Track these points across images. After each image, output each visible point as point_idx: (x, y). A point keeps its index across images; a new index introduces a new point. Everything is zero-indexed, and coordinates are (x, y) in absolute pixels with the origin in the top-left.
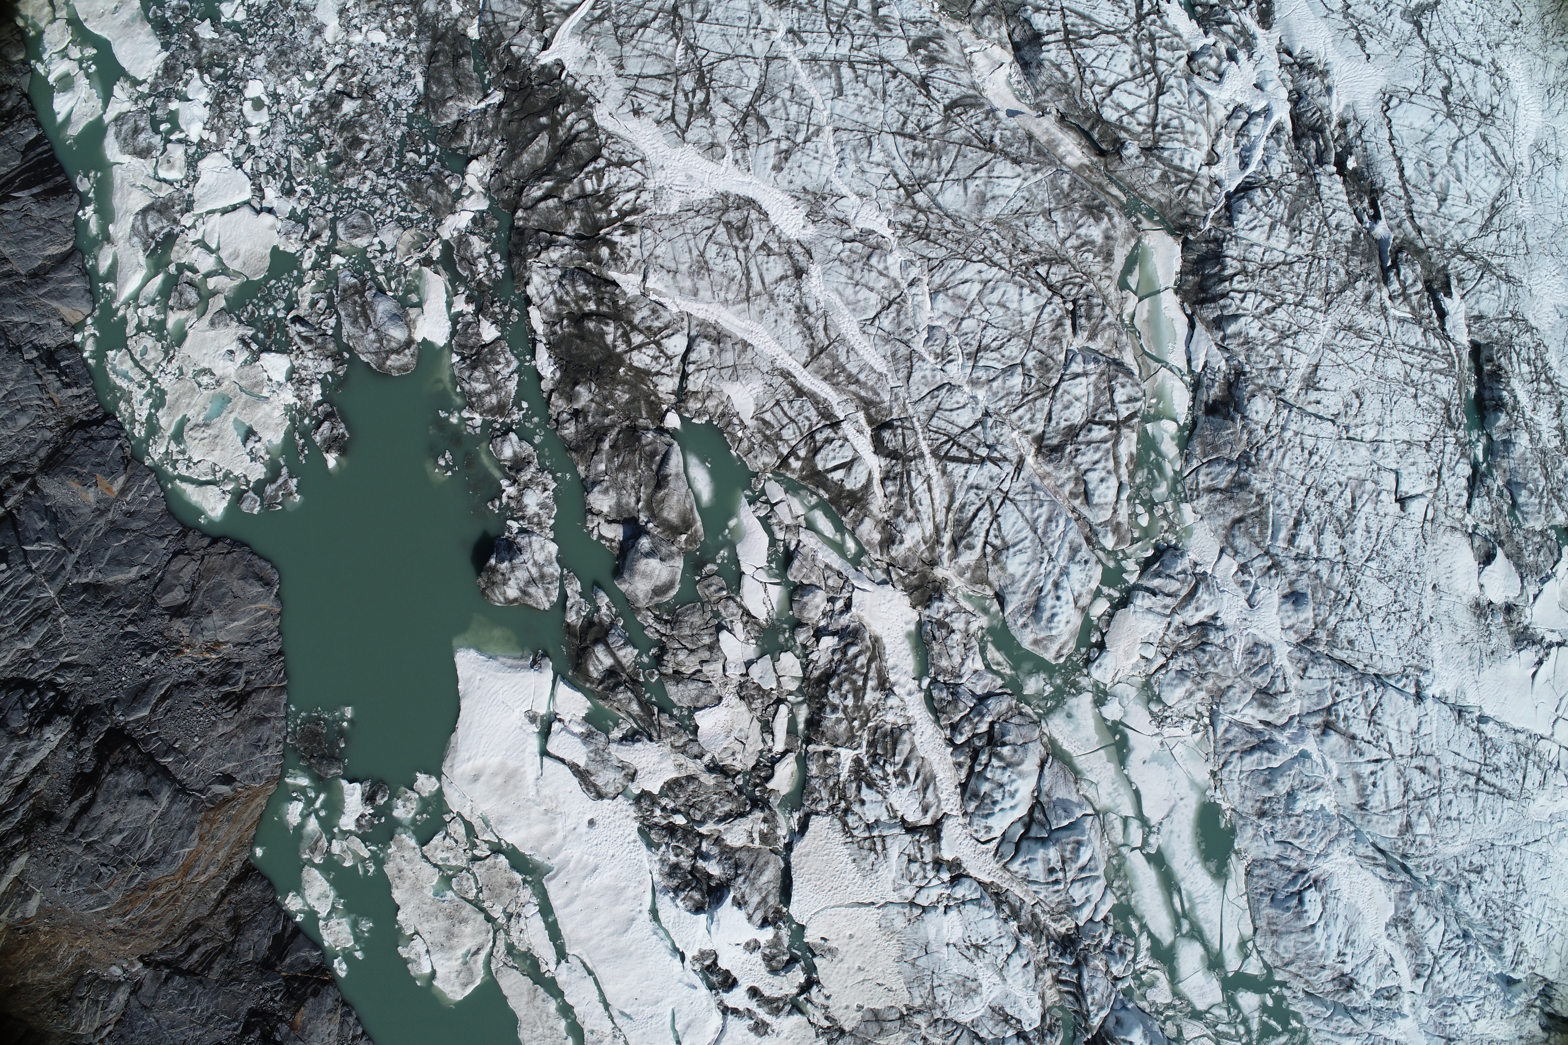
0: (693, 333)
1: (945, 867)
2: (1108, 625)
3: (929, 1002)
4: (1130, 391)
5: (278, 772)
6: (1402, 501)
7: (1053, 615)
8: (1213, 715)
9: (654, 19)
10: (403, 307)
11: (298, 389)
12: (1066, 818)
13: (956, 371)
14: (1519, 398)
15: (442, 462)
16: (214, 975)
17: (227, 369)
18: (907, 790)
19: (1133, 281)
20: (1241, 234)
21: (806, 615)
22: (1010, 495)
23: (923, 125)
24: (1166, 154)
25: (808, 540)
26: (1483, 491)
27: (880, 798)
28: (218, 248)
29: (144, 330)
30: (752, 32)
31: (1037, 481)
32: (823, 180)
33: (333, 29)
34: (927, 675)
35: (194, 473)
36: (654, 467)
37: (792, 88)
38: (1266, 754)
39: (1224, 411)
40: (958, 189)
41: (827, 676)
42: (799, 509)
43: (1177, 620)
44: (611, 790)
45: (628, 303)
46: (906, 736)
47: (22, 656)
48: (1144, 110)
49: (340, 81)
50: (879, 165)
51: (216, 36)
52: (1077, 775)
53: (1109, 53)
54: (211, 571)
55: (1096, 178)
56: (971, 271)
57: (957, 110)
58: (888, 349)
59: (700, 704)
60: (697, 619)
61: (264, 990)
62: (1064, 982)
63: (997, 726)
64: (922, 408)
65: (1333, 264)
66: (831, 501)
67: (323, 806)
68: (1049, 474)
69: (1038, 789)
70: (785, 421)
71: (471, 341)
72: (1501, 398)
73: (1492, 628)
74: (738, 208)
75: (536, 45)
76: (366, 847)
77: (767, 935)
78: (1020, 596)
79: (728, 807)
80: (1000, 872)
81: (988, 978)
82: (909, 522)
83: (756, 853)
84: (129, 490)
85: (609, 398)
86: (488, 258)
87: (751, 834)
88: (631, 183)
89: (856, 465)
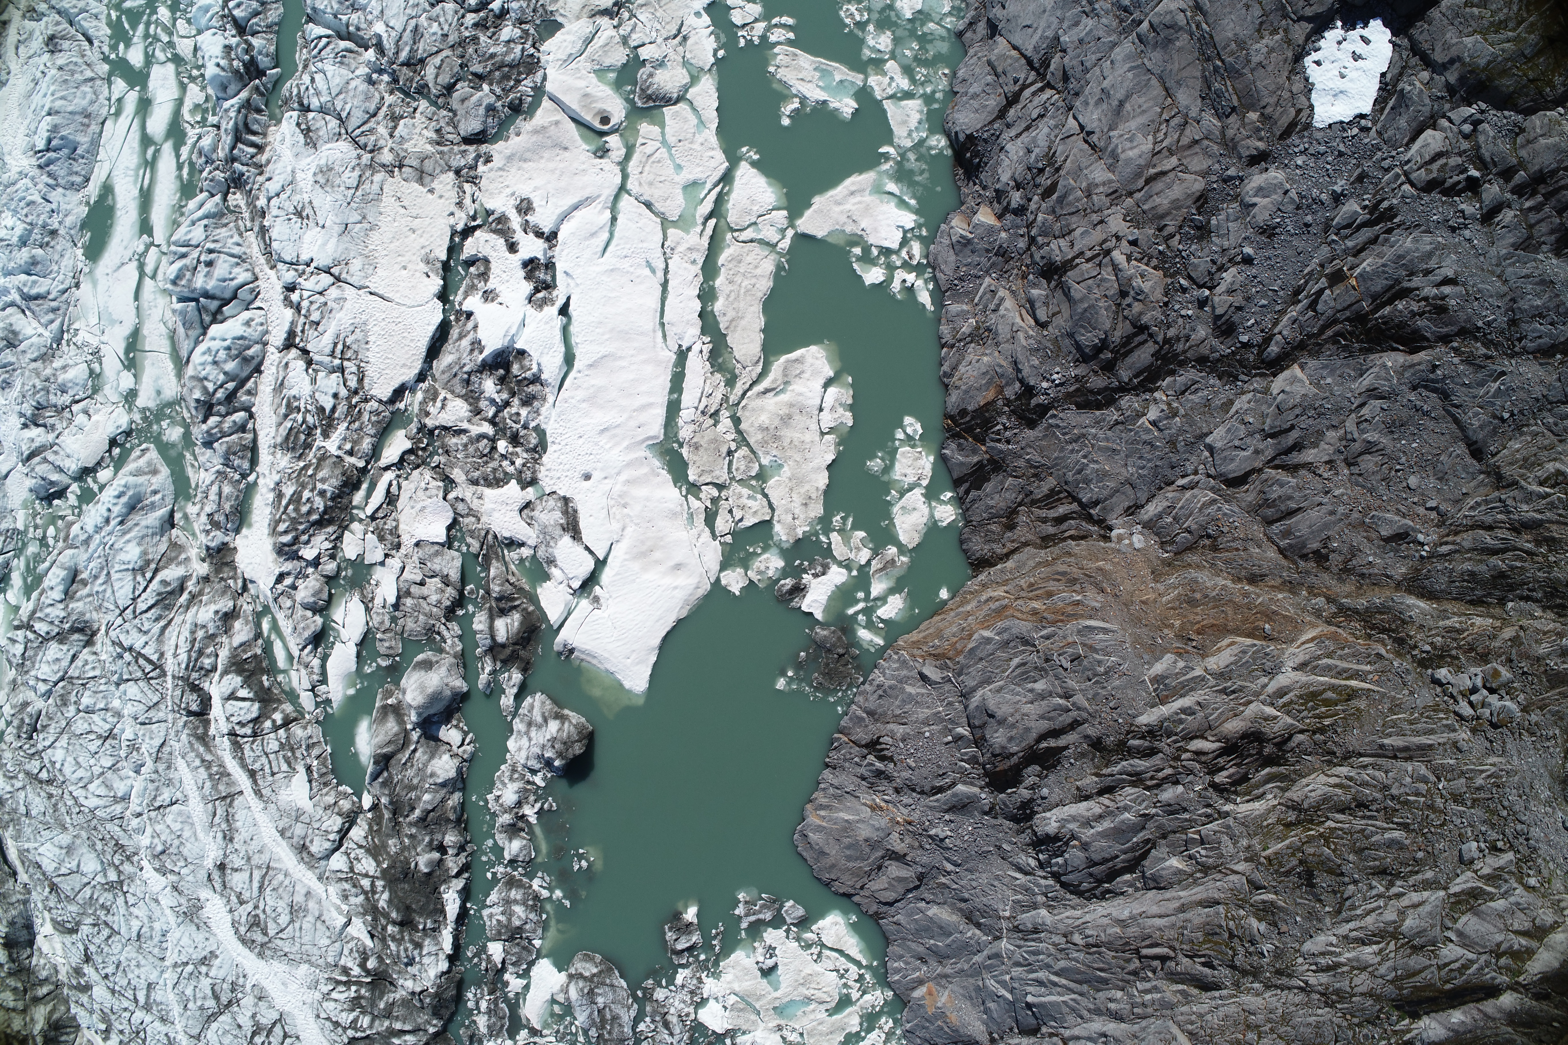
0: (322, 864)
1: (294, 304)
2: (102, 458)
3: (368, 173)
4: (12, 649)
5: (885, 655)
8: (59, 340)
11: (699, 988)
13: (128, 731)
15: (584, 864)
16: (1051, 482)
17: (765, 1036)
18: (293, 392)
22: (118, 612)
23: (97, 928)
25: (295, 648)
27: (318, 395)
32: (182, 928)
34: (247, 485)
35: (842, 964)
36: (385, 774)
37: (186, 1008)
38: (28, 288)
40: (84, 869)
41: (320, 524)
42: (294, 677)
43: (51, 437)
44: (552, 503)
45: (364, 914)
46: (279, 440)
47: (1053, 908)
50: (137, 917)
52: (172, 336)
54: (856, 873)
56: (93, 802)
57: (69, 926)
58: (171, 775)
59: (437, 548)
60: (410, 624)
61: (1008, 442)
62: (253, 145)
63: (201, 418)
64: (161, 715)
66: (263, 671)
67: (857, 601)
69: (197, 342)
70: (272, 757)
71: (516, 950)
74: (253, 942)
76: (830, 544)
77: (472, 303)
78: (143, 523)
79: (453, 441)
80: (260, 275)
81: (305, 180)
82: (204, 626)
83: (446, 386)
84: (914, 981)
85: (404, 849)
86: (478, 1008)
87: (443, 407)
88: (332, 1005)
89: (226, 695)
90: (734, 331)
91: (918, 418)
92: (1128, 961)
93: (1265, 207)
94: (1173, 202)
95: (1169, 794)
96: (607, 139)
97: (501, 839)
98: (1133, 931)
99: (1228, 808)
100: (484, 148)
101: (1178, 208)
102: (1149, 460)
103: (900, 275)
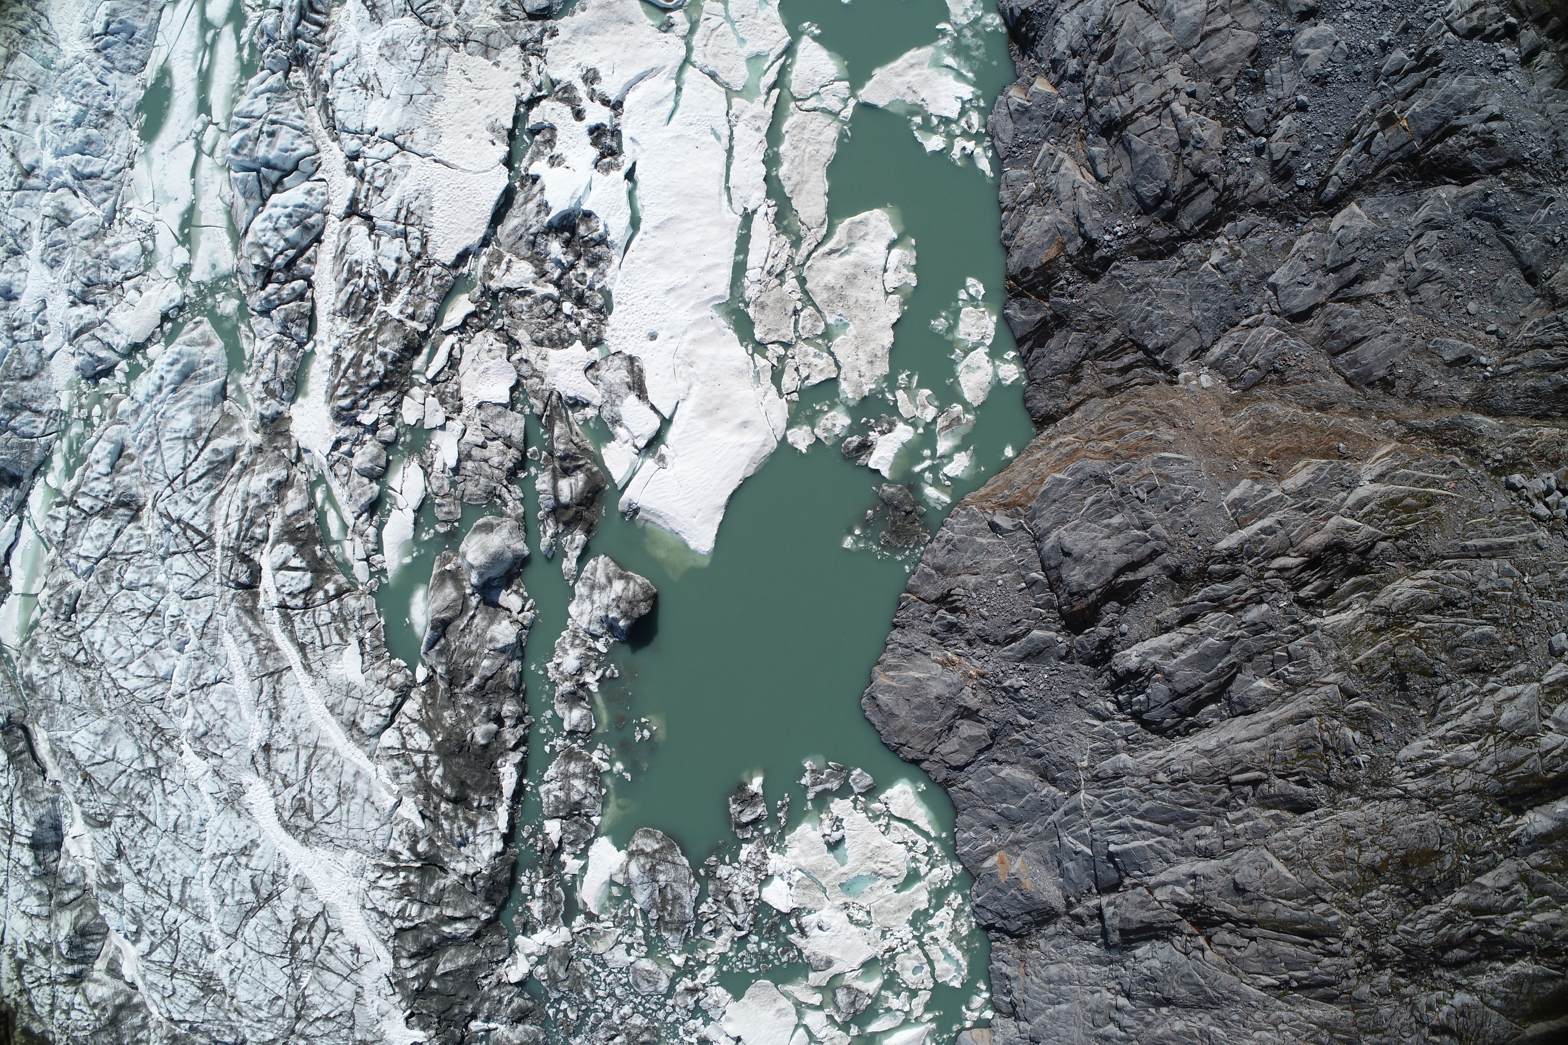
0: (373, 742)
1: (357, 173)
2: (153, 333)
3: (433, 47)
4: (52, 526)
5: (952, 512)
8: (111, 220)
9: (317, 1019)
10: (627, 889)
11: (764, 864)
13: (173, 606)
15: (646, 733)
16: (1116, 333)
17: (831, 915)
18: (355, 257)
19: (37, 613)
22: (167, 482)
23: (131, 821)
25: (350, 517)
27: (380, 259)
28: (797, 1026)
30: (240, 967)
32: (222, 816)
34: (304, 353)
35: (911, 835)
36: (443, 641)
37: (223, 903)
38: (82, 168)
40: (120, 755)
41: (380, 388)
42: (348, 547)
43: (100, 314)
44: (618, 362)
45: (416, 793)
46: (339, 306)
47: (1133, 751)
50: (174, 806)
52: (230, 211)
54: (926, 736)
56: (132, 684)
57: (102, 819)
58: (217, 651)
59: (500, 409)
60: (470, 488)
61: (1072, 296)
62: (317, 23)
63: (259, 284)
64: (208, 588)
66: (315, 542)
67: (924, 459)
69: (256, 213)
70: (323, 629)
71: (574, 828)
74: (298, 827)
76: (896, 401)
77: (539, 167)
78: (196, 392)
79: (517, 303)
80: (322, 147)
81: (370, 54)
82: (256, 496)
83: (512, 249)
84: (984, 851)
85: (460, 720)
86: (532, 893)
87: (508, 269)
88: (379, 893)
89: (278, 565)
90: (799, 194)
91: (981, 279)
92: (1217, 792)
93: (1316, 58)
94: (1227, 56)
95: (1254, 613)
96: (671, 14)
97: (560, 709)
98: (1222, 759)
99: (1313, 622)
100: (549, 23)
101: (1233, 62)
102: (1214, 302)
103: (959, 143)
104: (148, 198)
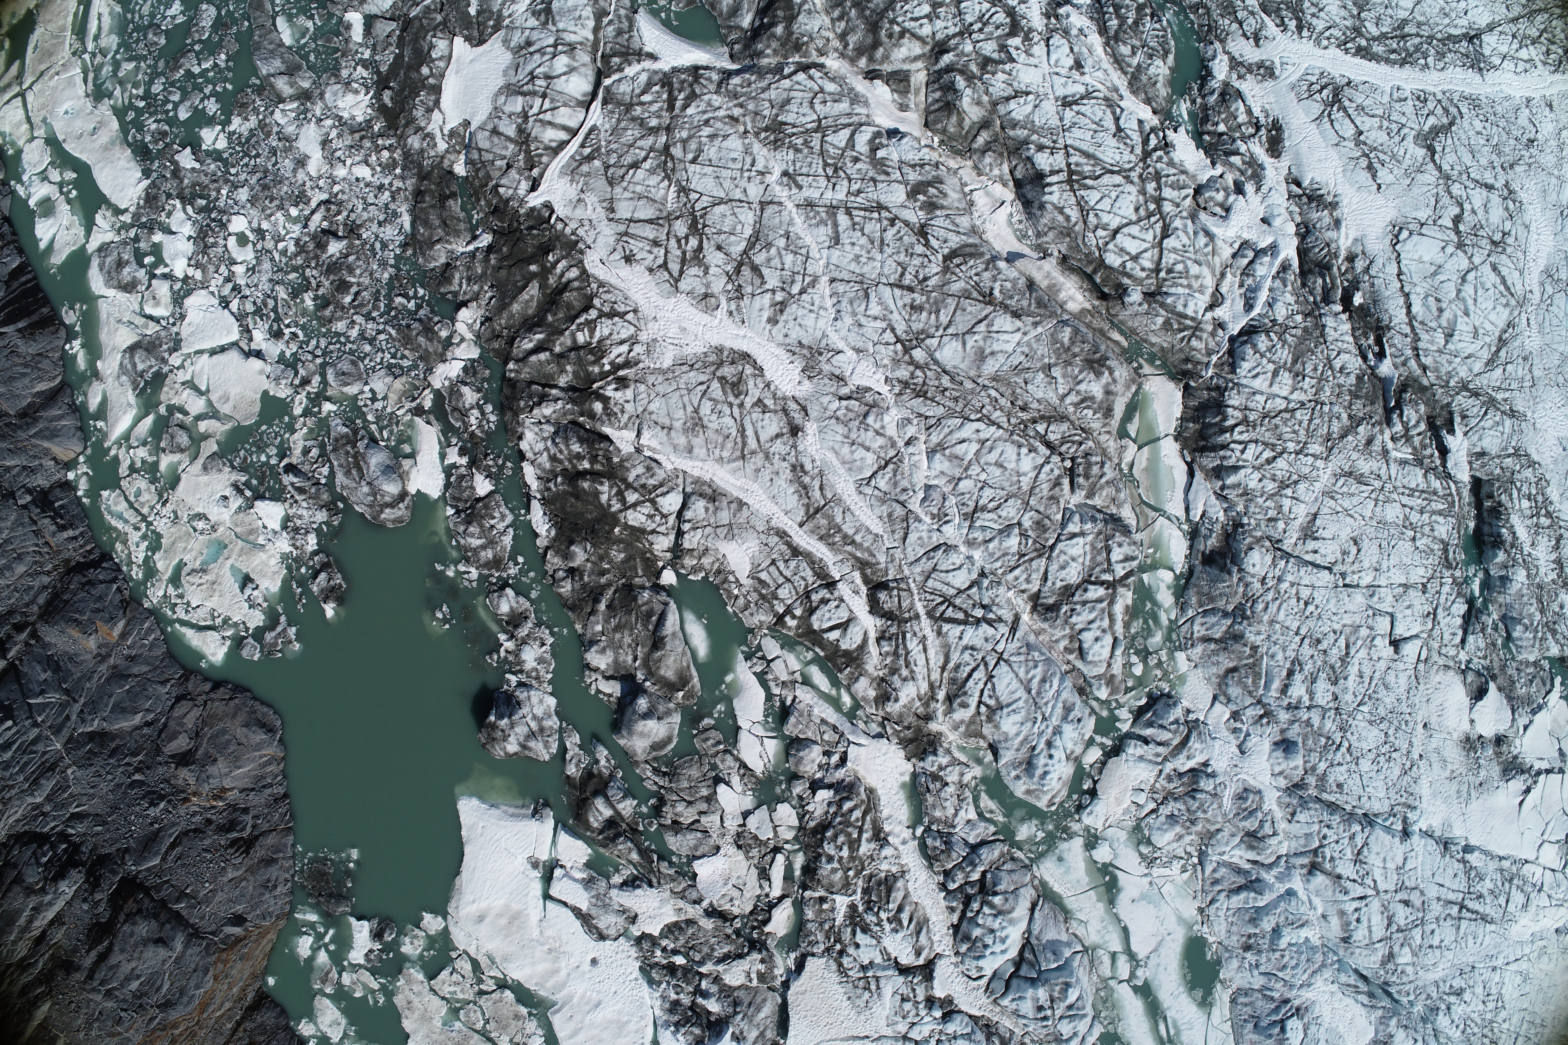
0: (688, 489)
1: (937, 1004)
2: (1100, 773)
4: (1127, 550)
5: (288, 908)
6: (1396, 644)
7: (1046, 773)
8: (1202, 855)
9: (645, 159)
10: (396, 457)
11: (293, 538)
12: (1055, 961)
13: (952, 532)
14: (1518, 534)
17: (222, 515)
18: (900, 935)
19: (1132, 429)
20: (1244, 381)
21: (802, 768)
22: (1005, 656)
23: (921, 277)
24: (1169, 300)
25: (804, 695)
26: (1478, 627)
27: (874, 942)
28: (208, 391)
29: (137, 471)
30: (746, 174)
31: (1032, 638)
32: (819, 334)
33: (316, 163)
34: (922, 824)
35: (193, 617)
36: (651, 627)
37: (787, 236)
38: (1252, 895)
39: (1221, 562)
40: (956, 344)
41: (823, 827)
42: (794, 664)
43: (1169, 767)
44: (612, 932)
45: (622, 461)
46: (900, 884)
47: (33, 810)
48: (1148, 255)
49: (325, 218)
50: (876, 318)
51: (197, 165)
52: (1067, 914)
53: (1113, 195)
54: (214, 717)
55: (1097, 323)
56: (968, 431)
57: (957, 261)
58: (885, 510)
59: (698, 853)
60: (695, 772)
63: (989, 876)
64: (918, 569)
65: (1336, 409)
66: (827, 658)
67: (332, 941)
68: (1044, 630)
69: (1029, 931)
70: (781, 580)
71: (465, 495)
72: (1499, 535)
73: (1481, 761)
74: (733, 363)
75: (524, 186)
76: (376, 979)
78: (1013, 752)
79: (726, 950)
80: (990, 1007)
82: (904, 681)
83: (754, 991)
84: (129, 635)
85: (605, 558)
86: (480, 410)
87: (749, 974)
88: (624, 335)
89: (851, 626)
97: (524, 605)
104: (1167, 889)
